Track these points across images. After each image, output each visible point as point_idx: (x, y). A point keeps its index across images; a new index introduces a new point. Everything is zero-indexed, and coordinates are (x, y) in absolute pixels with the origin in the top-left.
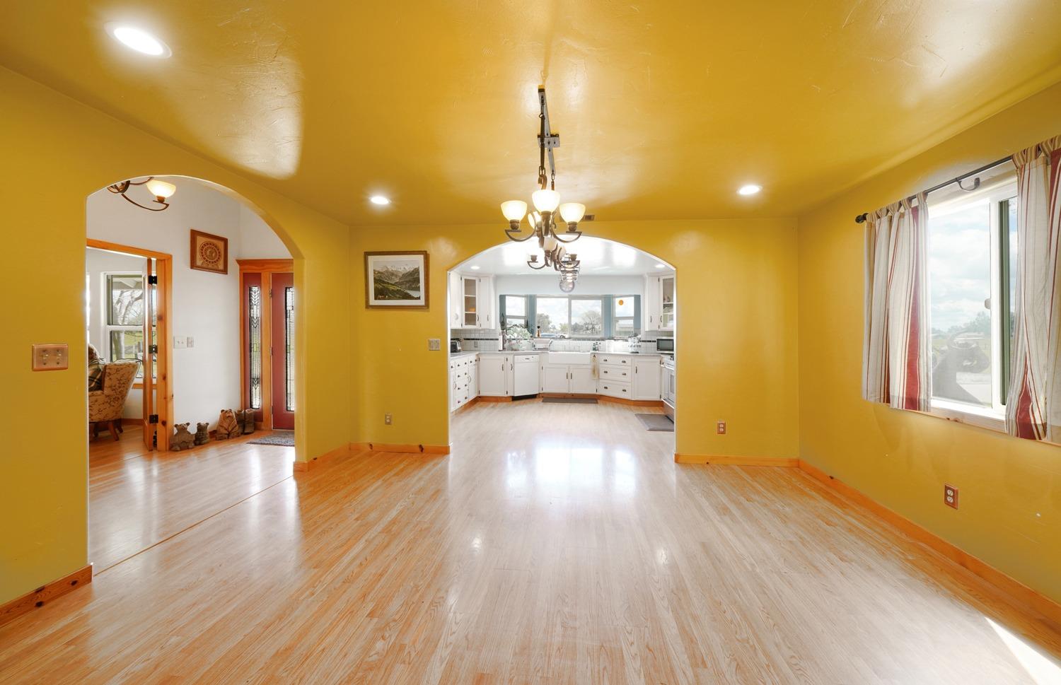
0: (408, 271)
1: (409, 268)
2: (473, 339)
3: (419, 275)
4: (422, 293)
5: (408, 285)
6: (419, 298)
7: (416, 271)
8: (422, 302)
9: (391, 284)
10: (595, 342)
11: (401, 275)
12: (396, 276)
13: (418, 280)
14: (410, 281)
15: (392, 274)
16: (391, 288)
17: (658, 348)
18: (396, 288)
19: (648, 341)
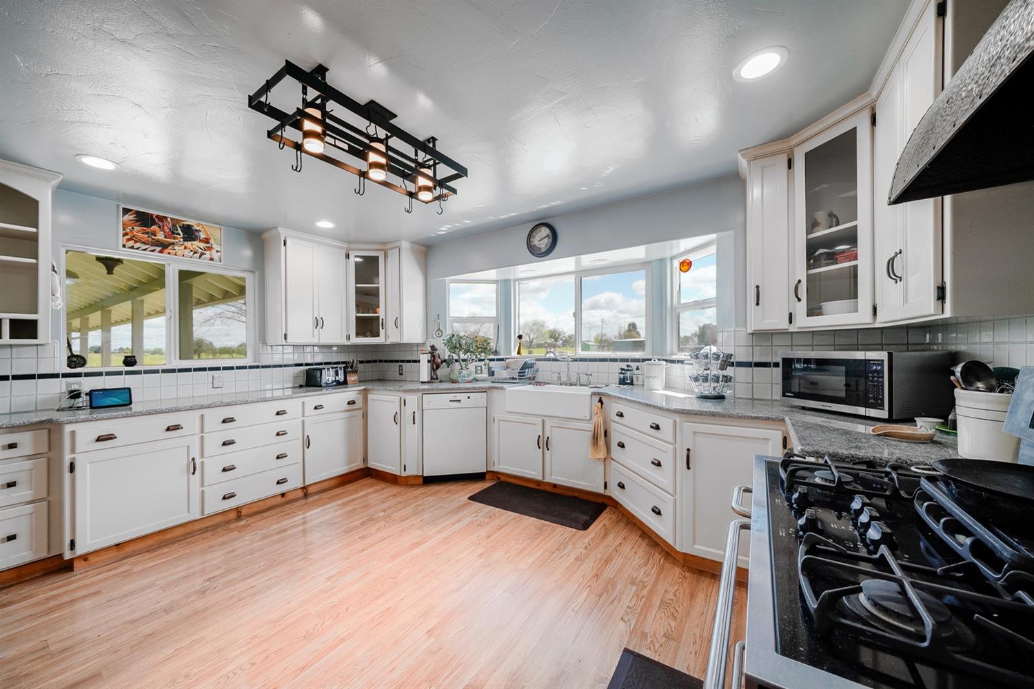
2: (397, 361)
10: (624, 365)
17: (786, 390)
19: (758, 365)
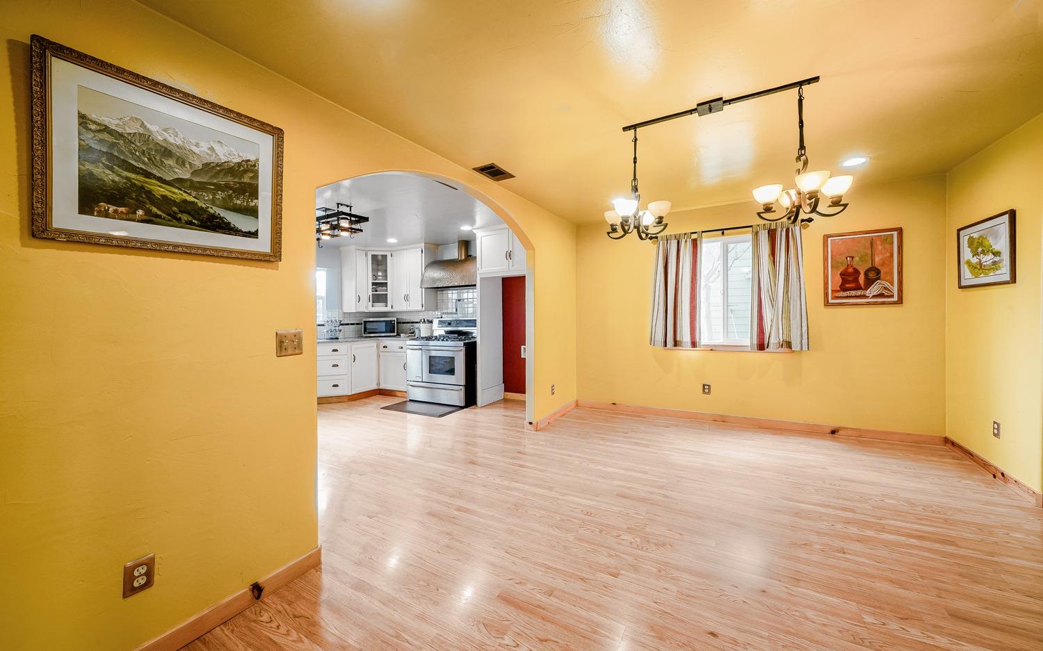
0: (224, 159)
1: (227, 153)
3: (256, 176)
4: (264, 224)
5: (220, 195)
6: (254, 235)
7: (250, 168)
8: (262, 244)
9: (160, 179)
11: (198, 164)
12: (182, 162)
13: (253, 191)
14: (227, 187)
15: (167, 153)
16: (160, 190)
18: (178, 195)
